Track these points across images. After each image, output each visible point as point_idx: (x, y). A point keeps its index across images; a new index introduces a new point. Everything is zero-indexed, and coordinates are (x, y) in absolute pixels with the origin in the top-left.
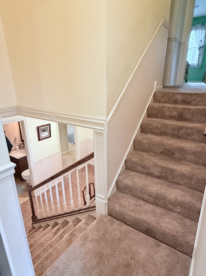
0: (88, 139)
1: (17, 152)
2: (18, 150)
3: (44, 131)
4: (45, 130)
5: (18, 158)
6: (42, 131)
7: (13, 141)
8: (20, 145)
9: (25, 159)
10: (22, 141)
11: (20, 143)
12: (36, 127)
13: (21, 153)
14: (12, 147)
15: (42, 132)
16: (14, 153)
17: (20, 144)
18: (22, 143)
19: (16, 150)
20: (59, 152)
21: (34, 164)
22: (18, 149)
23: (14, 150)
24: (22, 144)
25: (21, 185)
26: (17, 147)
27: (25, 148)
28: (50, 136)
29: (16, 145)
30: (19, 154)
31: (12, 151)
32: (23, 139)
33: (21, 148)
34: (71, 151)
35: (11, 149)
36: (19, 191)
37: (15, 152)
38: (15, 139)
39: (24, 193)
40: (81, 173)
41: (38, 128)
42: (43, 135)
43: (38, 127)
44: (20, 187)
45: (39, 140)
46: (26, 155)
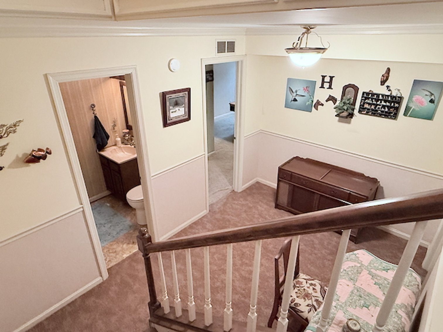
0: (261, 131)
1: (118, 148)
2: (119, 146)
3: (177, 104)
4: (179, 102)
5: (119, 161)
6: (173, 104)
7: (111, 127)
8: (124, 136)
9: (133, 165)
10: (129, 127)
11: (124, 131)
12: (160, 94)
13: (127, 152)
14: (108, 140)
15: (171, 107)
16: (111, 152)
17: (123, 133)
18: (128, 131)
19: (115, 145)
20: (205, 154)
21: (152, 178)
22: (120, 143)
23: (111, 145)
24: (128, 133)
25: (125, 217)
26: (119, 139)
27: (133, 141)
28: (189, 119)
29: (117, 134)
30: (122, 153)
31: (108, 147)
32: (130, 123)
33: (126, 141)
34: (218, 153)
35: (107, 143)
36: (122, 230)
37: (115, 149)
38: (114, 122)
39: (131, 233)
40: (243, 200)
41: (164, 96)
42: (174, 113)
43: (163, 93)
44: (124, 219)
45: (165, 124)
46: (136, 156)
